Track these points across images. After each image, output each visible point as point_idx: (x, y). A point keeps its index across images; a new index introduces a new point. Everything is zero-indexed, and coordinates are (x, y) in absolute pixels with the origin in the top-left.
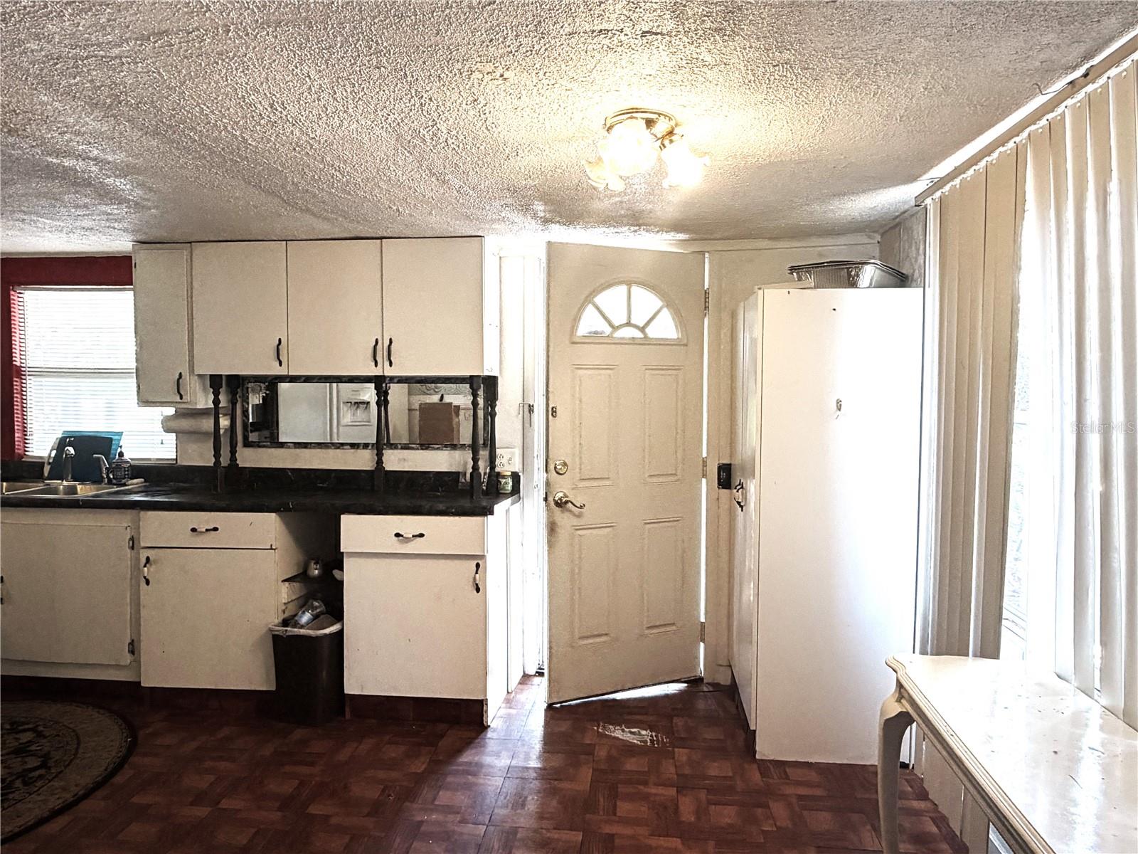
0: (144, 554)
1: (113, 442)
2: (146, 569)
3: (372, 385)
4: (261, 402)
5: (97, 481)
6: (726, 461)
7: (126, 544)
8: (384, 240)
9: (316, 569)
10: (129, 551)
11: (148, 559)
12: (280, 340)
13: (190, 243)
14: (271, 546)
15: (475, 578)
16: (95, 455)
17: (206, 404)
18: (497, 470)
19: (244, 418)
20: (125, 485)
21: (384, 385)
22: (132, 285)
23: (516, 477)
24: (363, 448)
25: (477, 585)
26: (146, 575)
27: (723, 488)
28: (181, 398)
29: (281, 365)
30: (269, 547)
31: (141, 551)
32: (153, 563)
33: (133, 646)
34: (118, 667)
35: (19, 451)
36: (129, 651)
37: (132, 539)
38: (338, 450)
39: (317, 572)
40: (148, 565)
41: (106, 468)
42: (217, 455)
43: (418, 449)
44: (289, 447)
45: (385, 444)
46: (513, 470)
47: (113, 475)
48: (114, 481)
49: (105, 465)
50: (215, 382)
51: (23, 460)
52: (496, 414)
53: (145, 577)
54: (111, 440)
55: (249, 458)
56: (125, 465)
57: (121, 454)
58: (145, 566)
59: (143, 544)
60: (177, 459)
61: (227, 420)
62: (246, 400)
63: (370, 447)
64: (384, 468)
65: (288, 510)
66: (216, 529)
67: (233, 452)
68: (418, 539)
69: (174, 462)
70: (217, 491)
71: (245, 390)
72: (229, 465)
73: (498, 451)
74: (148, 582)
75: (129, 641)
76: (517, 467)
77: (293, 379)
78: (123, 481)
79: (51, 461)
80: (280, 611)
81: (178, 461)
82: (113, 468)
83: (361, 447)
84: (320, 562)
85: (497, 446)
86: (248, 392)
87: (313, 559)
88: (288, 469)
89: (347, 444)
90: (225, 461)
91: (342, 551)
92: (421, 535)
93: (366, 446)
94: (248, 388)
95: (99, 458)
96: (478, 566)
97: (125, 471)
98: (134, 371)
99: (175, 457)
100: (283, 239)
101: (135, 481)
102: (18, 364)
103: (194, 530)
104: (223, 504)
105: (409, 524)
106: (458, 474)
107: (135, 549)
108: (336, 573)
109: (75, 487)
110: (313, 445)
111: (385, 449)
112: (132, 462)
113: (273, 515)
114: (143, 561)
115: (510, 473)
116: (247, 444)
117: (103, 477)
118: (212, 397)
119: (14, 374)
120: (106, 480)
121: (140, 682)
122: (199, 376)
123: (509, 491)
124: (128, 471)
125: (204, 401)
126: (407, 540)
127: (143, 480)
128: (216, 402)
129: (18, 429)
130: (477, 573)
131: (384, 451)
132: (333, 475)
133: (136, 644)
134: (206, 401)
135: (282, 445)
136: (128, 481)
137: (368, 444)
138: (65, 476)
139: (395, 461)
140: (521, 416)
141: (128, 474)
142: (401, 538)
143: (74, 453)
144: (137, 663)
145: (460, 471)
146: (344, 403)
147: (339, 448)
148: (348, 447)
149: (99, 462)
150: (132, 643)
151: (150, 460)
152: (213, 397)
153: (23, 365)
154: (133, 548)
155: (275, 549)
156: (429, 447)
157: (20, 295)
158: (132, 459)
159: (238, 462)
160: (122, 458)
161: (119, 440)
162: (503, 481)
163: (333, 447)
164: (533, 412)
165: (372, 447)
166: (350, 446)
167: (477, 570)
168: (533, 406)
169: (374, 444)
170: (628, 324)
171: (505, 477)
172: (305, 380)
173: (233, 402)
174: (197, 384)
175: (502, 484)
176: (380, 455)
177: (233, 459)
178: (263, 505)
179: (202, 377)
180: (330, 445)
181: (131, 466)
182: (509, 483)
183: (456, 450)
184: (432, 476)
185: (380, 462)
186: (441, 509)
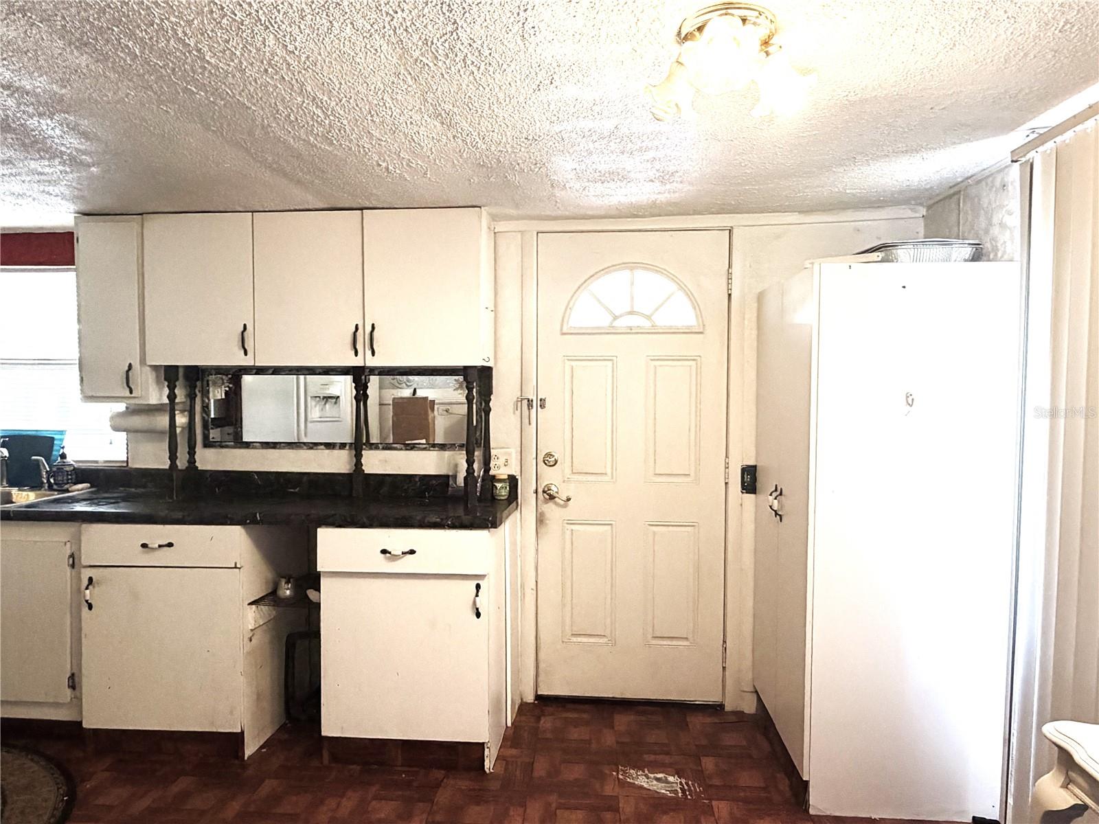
0: (86, 574)
1: (55, 442)
2: (88, 592)
3: (349, 378)
4: (223, 397)
5: (36, 486)
6: (752, 463)
7: (65, 561)
8: (364, 211)
9: (288, 589)
10: (68, 569)
11: (91, 580)
12: (245, 325)
13: (142, 214)
14: (236, 564)
15: (474, 603)
16: (33, 457)
17: (160, 398)
18: (492, 472)
19: (204, 415)
20: (67, 491)
21: (363, 377)
22: (74, 265)
23: (512, 480)
24: (340, 449)
25: (477, 609)
26: (88, 598)
27: (747, 493)
28: (131, 392)
29: (246, 354)
30: (233, 566)
31: (83, 570)
32: (96, 584)
33: (73, 680)
34: (56, 705)
36: (69, 687)
37: (72, 556)
38: (312, 451)
39: (288, 592)
40: (90, 587)
41: (47, 472)
42: (173, 457)
43: (401, 449)
44: (255, 448)
45: (364, 444)
46: (510, 473)
47: (54, 480)
48: (55, 487)
49: (46, 469)
50: (170, 374)
52: (490, 410)
53: (87, 601)
54: (52, 439)
55: (210, 460)
56: (68, 469)
57: (63, 456)
58: (87, 588)
59: (84, 562)
60: (127, 462)
61: (185, 416)
62: (206, 394)
63: (347, 447)
64: (364, 471)
65: (254, 522)
66: (170, 545)
67: (192, 452)
68: (409, 556)
69: (125, 465)
70: (172, 498)
71: (205, 383)
72: (187, 468)
73: (493, 452)
74: (90, 607)
75: (68, 675)
76: (514, 470)
77: (260, 371)
78: (66, 486)
80: (246, 640)
81: (129, 464)
82: (54, 472)
83: (338, 447)
84: (291, 580)
85: (491, 446)
86: (208, 385)
87: (283, 577)
88: (255, 472)
89: (321, 444)
90: (182, 463)
91: (318, 570)
92: (412, 552)
93: (342, 446)
94: (208, 381)
95: (37, 460)
96: (478, 587)
97: (68, 475)
98: (77, 362)
99: (126, 459)
100: (250, 210)
101: (80, 486)
103: (144, 546)
104: (179, 515)
105: (397, 538)
106: (448, 476)
107: (76, 566)
108: (311, 594)
109: (9, 494)
110: (282, 445)
111: (365, 449)
112: (76, 465)
113: (238, 528)
114: (85, 582)
115: (506, 477)
116: (208, 444)
117: (43, 483)
118: (166, 391)
120: (47, 485)
121: (81, 723)
122: (151, 366)
123: (506, 497)
124: (71, 475)
125: (156, 395)
126: (394, 558)
127: (89, 485)
128: (172, 397)
130: (477, 596)
131: (363, 452)
132: (305, 478)
133: (76, 679)
134: (161, 396)
135: (248, 445)
136: (70, 487)
137: (346, 444)
139: (376, 463)
140: (518, 413)
141: (71, 479)
142: (388, 555)
143: (8, 455)
144: (77, 701)
145: (451, 474)
146: (311, 397)
147: (311, 448)
148: (322, 447)
149: (39, 466)
150: (72, 676)
151: (96, 462)
152: (168, 391)
154: (73, 566)
155: (240, 568)
156: (414, 447)
158: (76, 462)
159: (197, 464)
160: (65, 461)
161: (61, 440)
162: (499, 485)
163: (305, 448)
164: (532, 407)
165: (350, 447)
166: (325, 446)
167: (478, 591)
168: (532, 401)
169: (351, 443)
170: (632, 313)
171: (500, 481)
172: (273, 371)
173: (191, 397)
174: (150, 377)
175: (497, 488)
176: (358, 456)
177: (192, 461)
178: (226, 517)
179: (155, 368)
180: (302, 445)
181: (75, 469)
182: (506, 488)
183: (445, 450)
184: (417, 480)
185: (358, 464)
186: (434, 521)
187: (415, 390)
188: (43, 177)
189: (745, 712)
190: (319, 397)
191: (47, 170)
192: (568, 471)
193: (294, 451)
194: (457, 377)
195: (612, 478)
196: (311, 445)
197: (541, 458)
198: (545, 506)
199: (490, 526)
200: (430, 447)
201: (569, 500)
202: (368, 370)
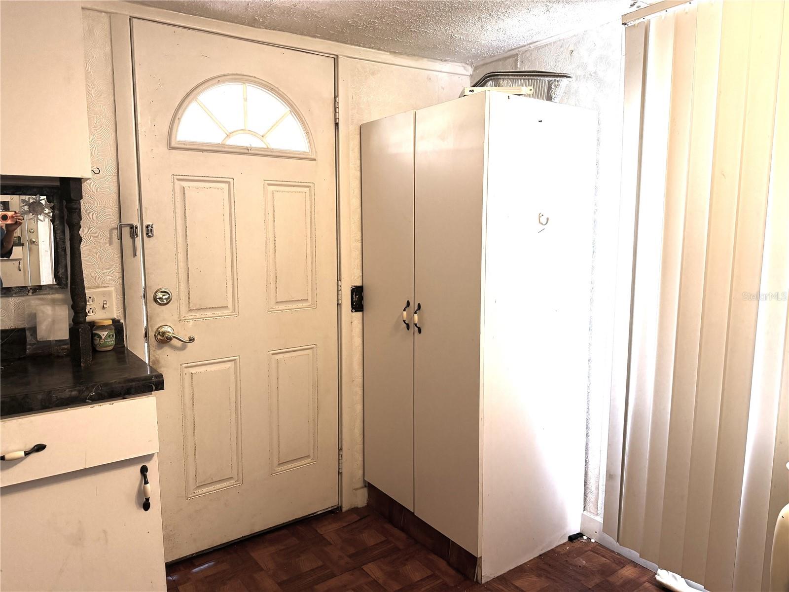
6: (358, 283)
15: (141, 492)
18: (89, 318)
23: (118, 328)
25: (147, 500)
27: (355, 311)
46: (111, 317)
68: (35, 456)
73: (87, 293)
76: (115, 312)
85: (86, 285)
92: (40, 448)
96: (144, 471)
106: (23, 330)
115: (110, 322)
130: (144, 482)
140: (118, 243)
145: (27, 326)
162: (104, 334)
164: (137, 235)
167: (145, 477)
168: (136, 228)
170: (245, 131)
171: (103, 328)
175: (100, 338)
182: (113, 336)
183: (12, 296)
186: (68, 396)
189: (359, 507)
192: (184, 309)
194: (26, 198)
195: (234, 310)
197: (150, 296)
198: (159, 352)
199: (154, 388)
201: (192, 340)
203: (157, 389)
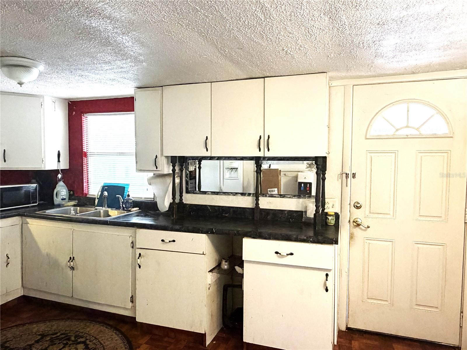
0: (138, 252)
1: (125, 189)
2: (139, 260)
3: (253, 162)
5: (118, 208)
7: (130, 244)
8: (265, 78)
9: (226, 265)
10: (131, 249)
11: (140, 254)
12: (207, 137)
13: (162, 86)
14: (203, 252)
16: (117, 196)
18: (326, 211)
19: (187, 179)
20: (130, 211)
21: (260, 162)
22: (134, 111)
23: (337, 216)
24: (248, 196)
25: (327, 287)
26: (139, 263)
28: (157, 168)
29: (207, 151)
30: (202, 253)
31: (137, 250)
32: (142, 257)
33: (132, 298)
34: (125, 308)
35: (86, 192)
36: (131, 301)
37: (132, 243)
38: (234, 196)
39: (226, 267)
40: (140, 258)
41: (122, 202)
42: (174, 197)
43: (278, 197)
44: (208, 194)
46: (335, 212)
47: (125, 206)
48: (125, 209)
49: (121, 200)
50: (173, 160)
51: (87, 196)
52: (325, 179)
53: (138, 264)
54: (124, 188)
55: (190, 199)
56: (130, 201)
57: (129, 196)
58: (138, 258)
59: (137, 247)
60: (154, 198)
61: (178, 179)
62: (187, 168)
63: (252, 195)
64: (259, 207)
65: (212, 233)
66: (174, 241)
67: (181, 196)
68: (290, 256)
69: (153, 200)
72: (179, 202)
73: (326, 200)
74: (140, 267)
75: (131, 296)
76: (337, 210)
77: (211, 158)
78: (130, 209)
79: (98, 197)
80: (207, 289)
81: (155, 200)
82: (125, 202)
83: (247, 195)
84: (228, 261)
85: (326, 197)
86: (188, 165)
87: (224, 259)
88: (208, 205)
89: (239, 193)
90: (177, 201)
91: (243, 259)
92: (292, 254)
93: (249, 194)
94: (188, 163)
95: (119, 197)
96: (327, 275)
97: (130, 204)
98: (135, 154)
99: (153, 197)
100: (210, 82)
101: (135, 209)
102: (85, 151)
103: (163, 241)
104: (178, 227)
105: (284, 246)
106: (302, 212)
107: (134, 247)
108: (237, 269)
109: (108, 211)
110: (221, 193)
111: (260, 197)
112: (133, 199)
113: (204, 235)
114: (138, 255)
115: (334, 214)
116: (188, 192)
117: (120, 206)
118: (171, 168)
119: (84, 156)
120: (122, 208)
121: (135, 318)
122: (165, 156)
123: (333, 224)
124: (132, 204)
125: (167, 169)
126: (283, 256)
127: (138, 208)
128: (174, 170)
129: (85, 182)
130: (326, 280)
131: (260, 198)
132: (232, 210)
133: (134, 298)
134: (169, 170)
135: (205, 193)
136: (131, 209)
137: (251, 193)
138: (104, 205)
139: (265, 203)
140: (340, 180)
141: (131, 206)
142: (279, 255)
143: (107, 195)
144: (134, 308)
145: (303, 210)
146: (226, 168)
147: (235, 195)
148: (240, 195)
149: (119, 199)
150: (132, 297)
151: (141, 198)
152: (172, 168)
153: (87, 151)
154: (133, 247)
155: (205, 255)
156: (285, 196)
157: (86, 118)
158: (133, 198)
159: (183, 201)
160: (129, 197)
161: (128, 188)
162: (330, 218)
163: (232, 195)
164: (348, 177)
165: (253, 195)
166: (241, 194)
167: (327, 278)
168: (348, 174)
169: (253, 194)
170: (407, 127)
171: (330, 215)
172: (217, 159)
173: (181, 170)
174: (165, 161)
175: (329, 219)
176: (257, 200)
177: (181, 199)
178: (199, 229)
179: (167, 157)
180: (230, 193)
181: (133, 201)
182: (334, 219)
183: (301, 198)
184: (286, 212)
185: (257, 204)
186: (303, 238)
187: (270, 165)
188: (123, 70)
190: (229, 168)
191: (124, 66)
192: (367, 212)
193: (226, 196)
194: (308, 162)
195: (393, 216)
196: (234, 194)
197: (352, 204)
198: (355, 229)
199: (334, 243)
200: (293, 197)
201: (368, 227)
202: (262, 158)
203: (335, 244)
